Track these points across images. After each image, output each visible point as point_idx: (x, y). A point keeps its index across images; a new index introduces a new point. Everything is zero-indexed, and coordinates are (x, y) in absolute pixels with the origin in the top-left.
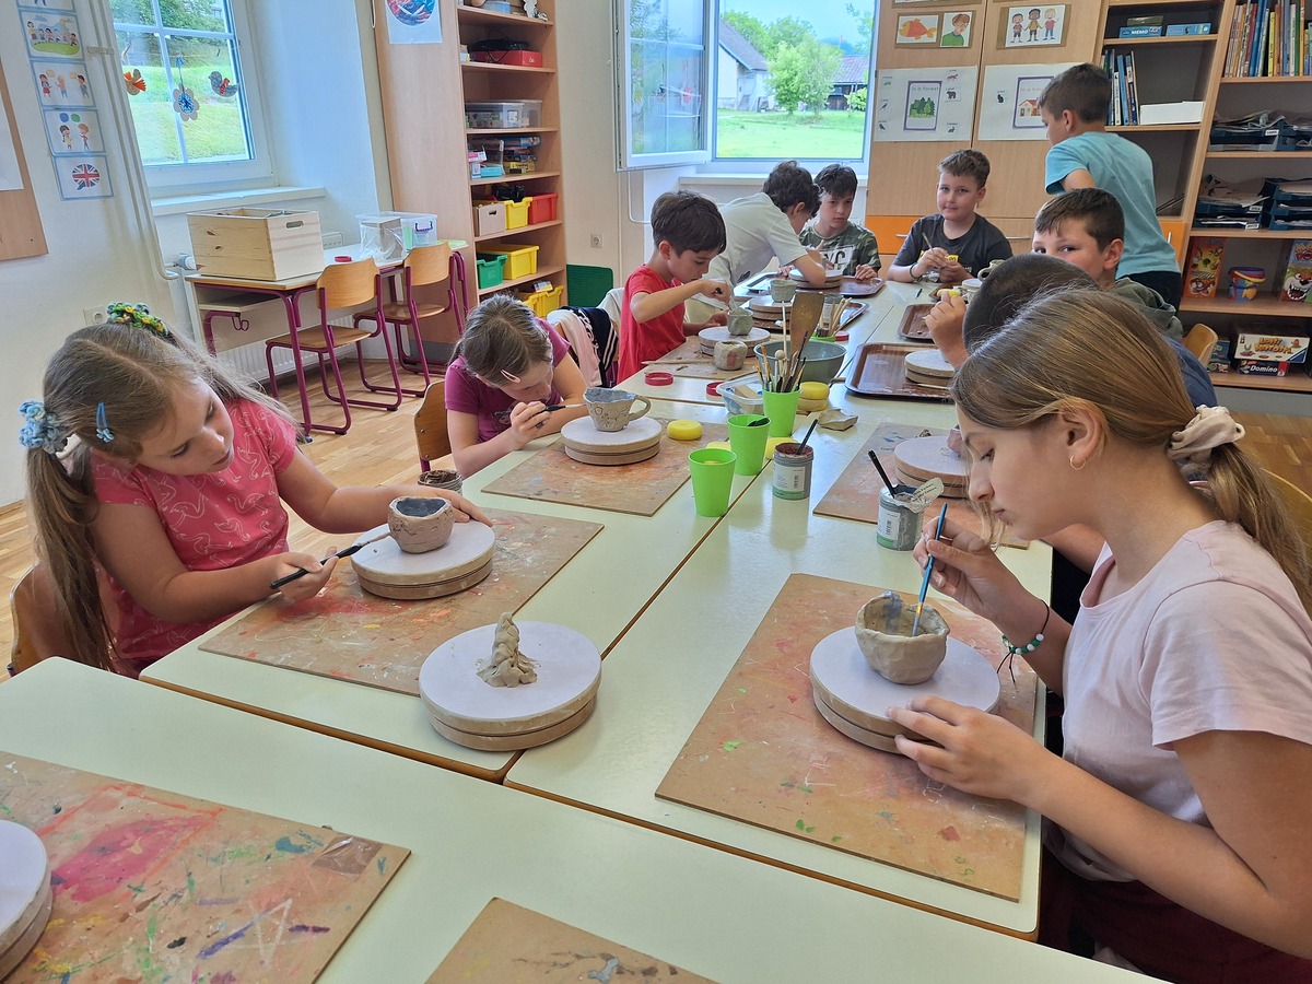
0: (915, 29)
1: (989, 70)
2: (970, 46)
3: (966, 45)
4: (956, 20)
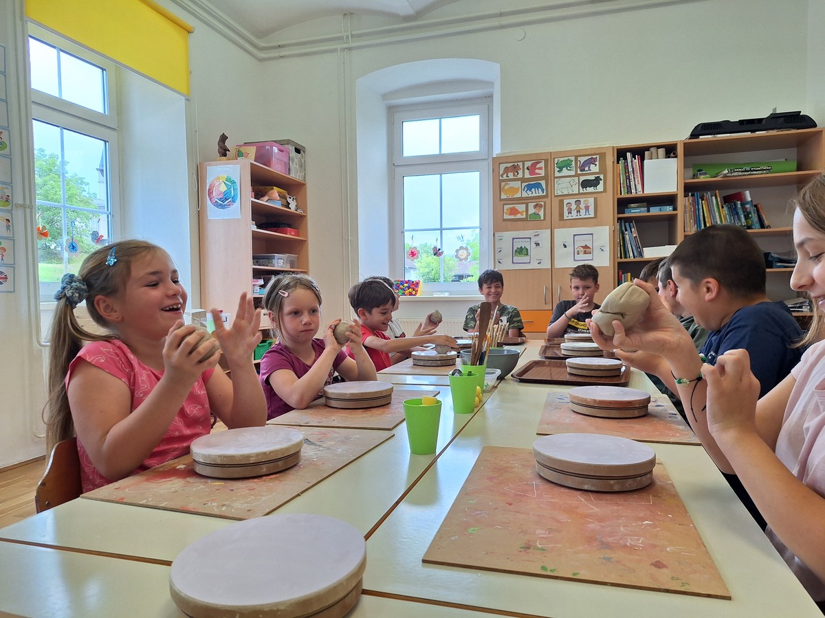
0: (514, 211)
1: (557, 231)
3: (542, 218)
4: (535, 207)
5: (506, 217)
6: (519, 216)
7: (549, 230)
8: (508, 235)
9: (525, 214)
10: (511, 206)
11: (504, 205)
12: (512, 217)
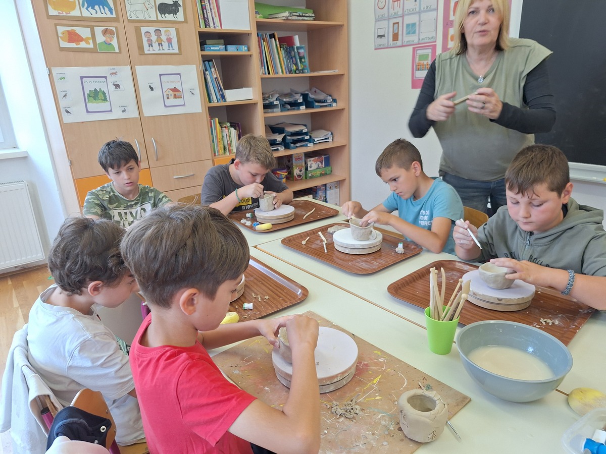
0: (73, 37)
1: (139, 69)
2: (120, 52)
3: (117, 50)
4: (105, 32)
5: (64, 44)
6: (83, 45)
7: (129, 68)
8: (73, 73)
9: (91, 41)
10: (69, 29)
11: (56, 25)
12: (73, 45)
